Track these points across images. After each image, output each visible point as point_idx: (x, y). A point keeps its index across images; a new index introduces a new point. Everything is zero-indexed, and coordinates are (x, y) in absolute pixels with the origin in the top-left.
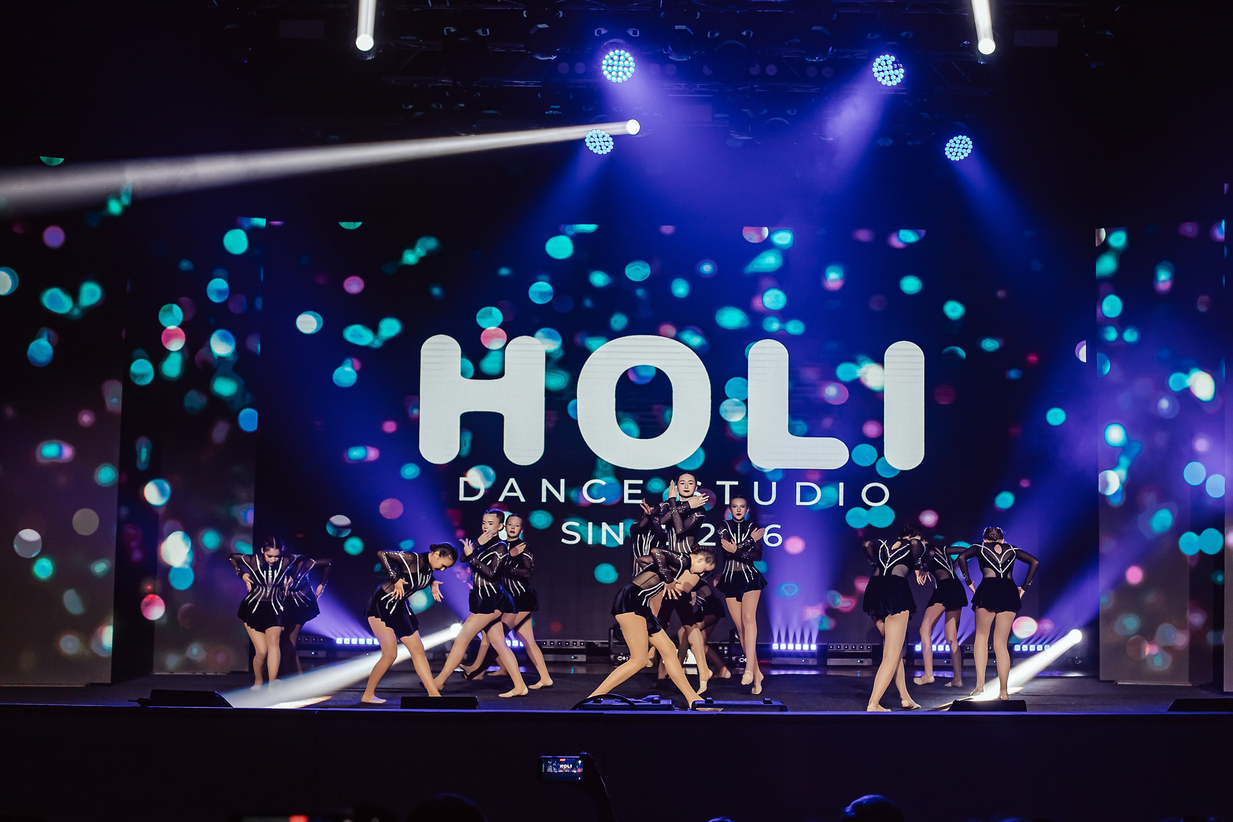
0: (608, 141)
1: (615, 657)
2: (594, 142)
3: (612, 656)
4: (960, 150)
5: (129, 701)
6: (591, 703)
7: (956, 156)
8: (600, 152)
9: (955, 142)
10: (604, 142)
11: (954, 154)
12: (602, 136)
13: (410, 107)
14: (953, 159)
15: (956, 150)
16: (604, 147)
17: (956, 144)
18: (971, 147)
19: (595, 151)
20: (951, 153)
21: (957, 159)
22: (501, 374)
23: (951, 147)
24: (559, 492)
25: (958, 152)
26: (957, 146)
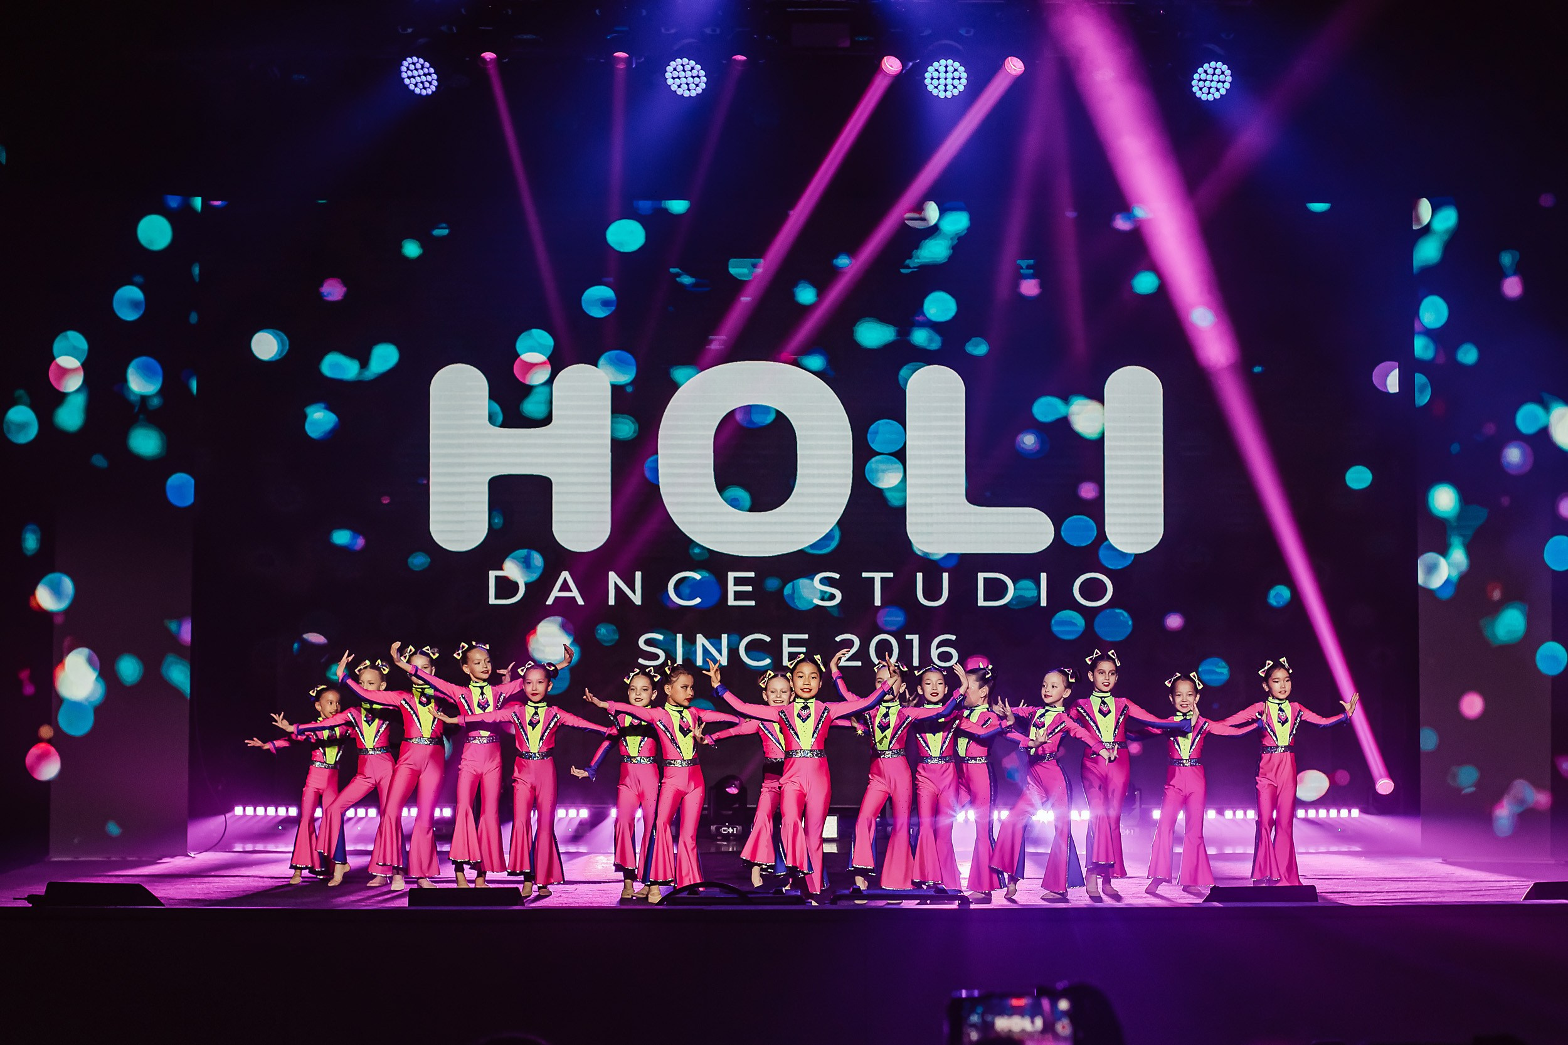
0: (699, 77)
1: (718, 829)
2: (679, 78)
3: (713, 828)
4: (1214, 84)
5: (15, 899)
6: (684, 895)
7: (1209, 93)
8: (687, 94)
9: (1206, 72)
10: (693, 77)
11: (1205, 90)
12: (690, 69)
13: (410, 30)
14: (1204, 97)
15: (1207, 84)
16: (692, 86)
17: (1207, 74)
18: (1229, 79)
19: (680, 92)
20: (1201, 89)
21: (1210, 98)
22: (547, 420)
23: (1200, 80)
24: (634, 591)
25: (1211, 87)
26: (1209, 77)
